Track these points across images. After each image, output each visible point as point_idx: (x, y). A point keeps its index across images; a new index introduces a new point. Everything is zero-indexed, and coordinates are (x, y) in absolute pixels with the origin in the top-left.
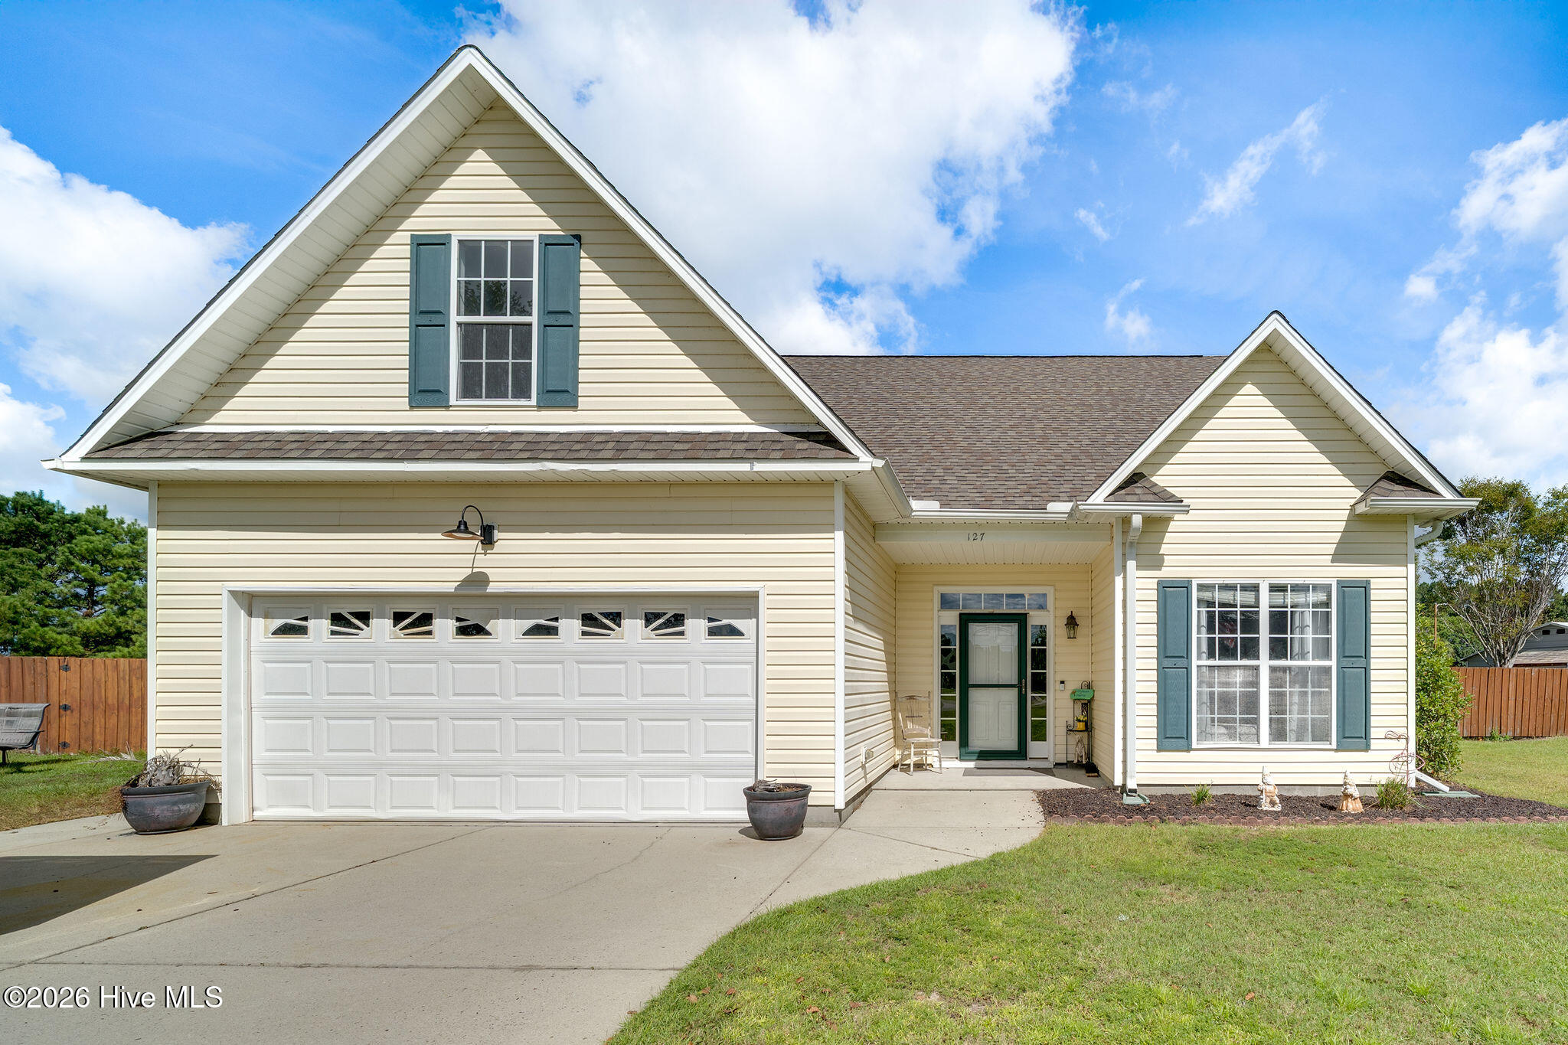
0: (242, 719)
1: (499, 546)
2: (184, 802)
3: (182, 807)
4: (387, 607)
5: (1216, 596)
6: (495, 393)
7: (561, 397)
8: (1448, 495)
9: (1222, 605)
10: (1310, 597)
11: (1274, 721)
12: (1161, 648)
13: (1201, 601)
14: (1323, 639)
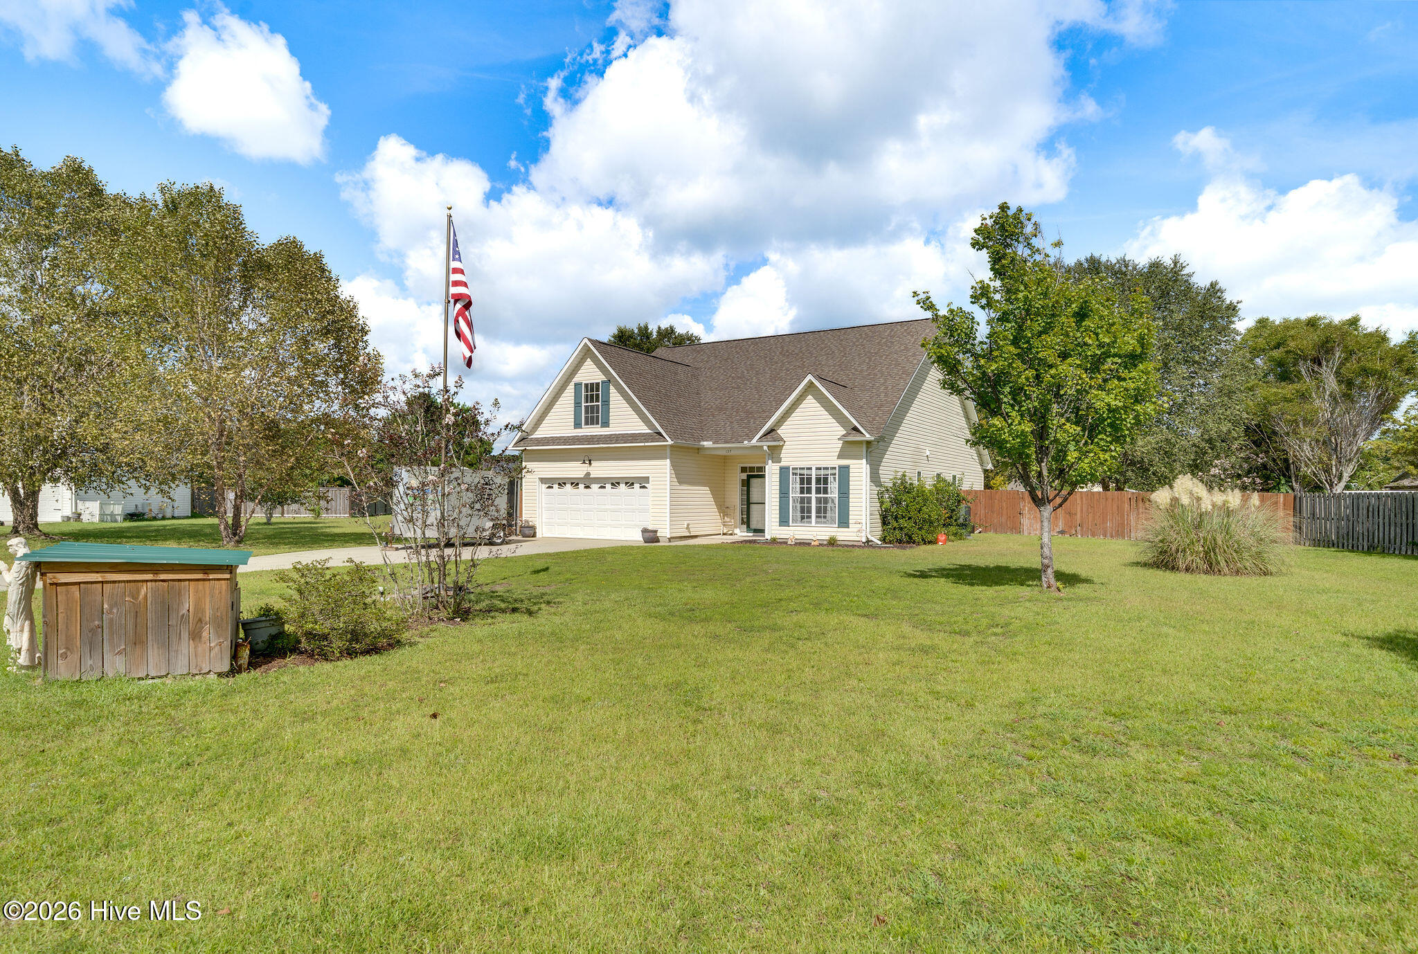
0: (540, 511)
1: (593, 465)
2: (528, 531)
4: (570, 481)
5: (798, 471)
6: (592, 423)
7: (606, 424)
8: (868, 436)
9: (800, 475)
10: (830, 472)
11: (817, 517)
12: (780, 490)
13: (793, 474)
14: (834, 486)
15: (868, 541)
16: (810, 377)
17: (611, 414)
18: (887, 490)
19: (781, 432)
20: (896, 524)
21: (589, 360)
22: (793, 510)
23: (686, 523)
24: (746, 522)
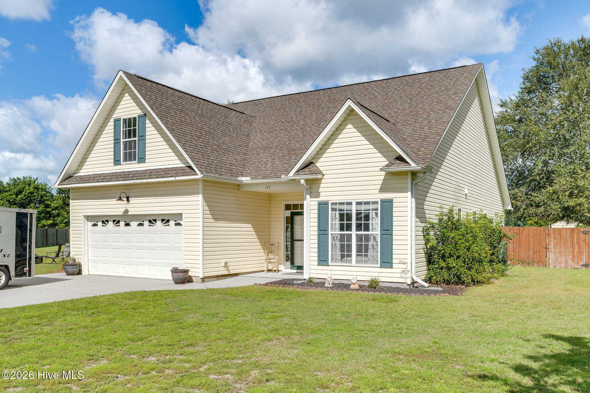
0: (86, 248)
1: (130, 202)
2: (74, 268)
3: (74, 269)
4: (112, 218)
5: (338, 207)
6: (130, 160)
7: (142, 160)
8: (413, 165)
9: (340, 210)
10: (371, 207)
11: (357, 255)
12: (319, 226)
13: (333, 209)
14: (375, 223)
15: (414, 282)
16: (349, 103)
17: (147, 149)
18: (433, 227)
19: (320, 164)
20: (443, 264)
21: (127, 94)
22: (332, 248)
23: (223, 261)
24: (291, 258)
